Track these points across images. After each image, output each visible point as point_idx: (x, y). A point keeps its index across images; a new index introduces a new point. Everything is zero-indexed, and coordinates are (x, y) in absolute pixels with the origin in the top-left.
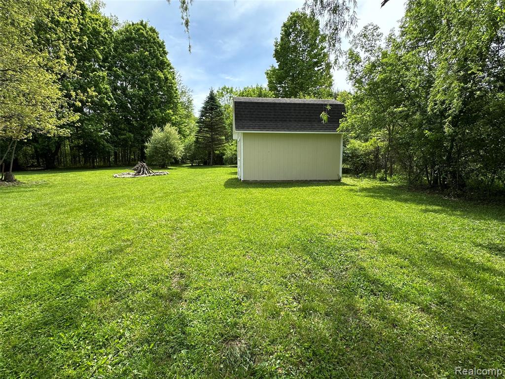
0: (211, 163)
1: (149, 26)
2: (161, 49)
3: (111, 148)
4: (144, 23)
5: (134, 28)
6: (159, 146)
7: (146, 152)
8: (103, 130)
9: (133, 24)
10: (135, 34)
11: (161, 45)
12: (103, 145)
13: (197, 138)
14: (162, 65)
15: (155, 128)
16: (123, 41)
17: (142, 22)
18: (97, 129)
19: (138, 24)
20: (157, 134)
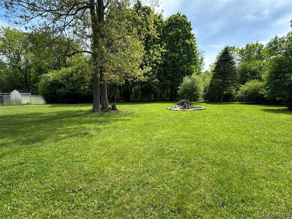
0: (222, 101)
1: (181, 15)
2: (189, 27)
3: (158, 90)
4: (179, 14)
5: (174, 17)
6: (188, 88)
7: (178, 92)
8: (155, 79)
9: (173, 16)
10: (174, 21)
11: (189, 25)
12: (154, 88)
13: (211, 83)
14: (189, 36)
15: (185, 77)
16: (167, 27)
17: (178, 13)
18: (152, 78)
19: (176, 15)
20: (187, 80)
